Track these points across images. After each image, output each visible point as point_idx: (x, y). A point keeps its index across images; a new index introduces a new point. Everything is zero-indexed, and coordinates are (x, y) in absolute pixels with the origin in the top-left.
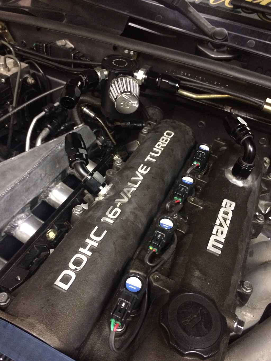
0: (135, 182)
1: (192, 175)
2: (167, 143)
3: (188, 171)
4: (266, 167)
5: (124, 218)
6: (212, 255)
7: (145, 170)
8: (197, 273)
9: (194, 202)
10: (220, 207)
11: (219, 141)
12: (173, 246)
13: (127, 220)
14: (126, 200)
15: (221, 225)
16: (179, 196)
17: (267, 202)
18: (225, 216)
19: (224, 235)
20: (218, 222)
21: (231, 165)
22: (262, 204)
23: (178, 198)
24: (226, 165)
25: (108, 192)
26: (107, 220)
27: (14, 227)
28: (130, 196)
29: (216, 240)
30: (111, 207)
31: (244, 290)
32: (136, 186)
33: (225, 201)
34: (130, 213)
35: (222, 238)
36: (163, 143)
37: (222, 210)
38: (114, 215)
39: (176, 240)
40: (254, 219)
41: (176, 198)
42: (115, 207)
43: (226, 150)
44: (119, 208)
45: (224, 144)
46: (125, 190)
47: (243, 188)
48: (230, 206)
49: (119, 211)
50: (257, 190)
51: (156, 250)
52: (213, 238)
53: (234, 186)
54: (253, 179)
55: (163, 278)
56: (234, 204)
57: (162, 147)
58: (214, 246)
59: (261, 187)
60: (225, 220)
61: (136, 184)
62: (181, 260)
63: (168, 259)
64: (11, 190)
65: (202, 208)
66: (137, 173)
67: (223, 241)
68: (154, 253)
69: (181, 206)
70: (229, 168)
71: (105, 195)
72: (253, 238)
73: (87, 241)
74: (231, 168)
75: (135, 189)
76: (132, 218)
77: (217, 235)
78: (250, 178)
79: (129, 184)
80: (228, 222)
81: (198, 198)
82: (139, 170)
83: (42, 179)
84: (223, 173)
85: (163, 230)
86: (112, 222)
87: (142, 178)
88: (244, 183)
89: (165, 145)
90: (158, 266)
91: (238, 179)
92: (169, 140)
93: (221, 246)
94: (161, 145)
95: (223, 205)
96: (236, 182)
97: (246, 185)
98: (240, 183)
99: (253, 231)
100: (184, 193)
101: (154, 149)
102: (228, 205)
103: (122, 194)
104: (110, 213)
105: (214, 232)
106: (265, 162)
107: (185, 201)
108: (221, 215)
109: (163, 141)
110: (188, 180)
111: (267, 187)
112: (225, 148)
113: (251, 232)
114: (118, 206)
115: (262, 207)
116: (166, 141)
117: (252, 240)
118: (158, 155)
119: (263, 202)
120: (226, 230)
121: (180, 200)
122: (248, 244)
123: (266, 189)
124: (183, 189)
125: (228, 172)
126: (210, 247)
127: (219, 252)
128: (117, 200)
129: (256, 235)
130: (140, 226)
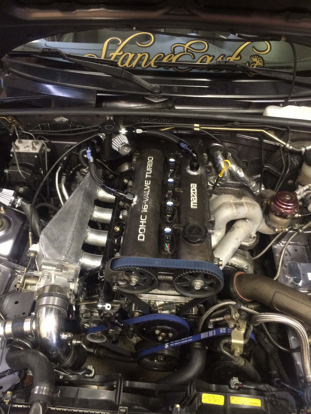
0: (147, 190)
1: (171, 177)
2: (152, 164)
3: (169, 176)
4: (206, 159)
5: (151, 208)
6: (194, 209)
7: (149, 183)
8: (190, 218)
9: (177, 190)
10: (190, 188)
11: (178, 153)
12: (176, 212)
13: (152, 208)
14: (147, 200)
15: (193, 196)
16: (170, 190)
17: (214, 177)
18: (194, 191)
19: (196, 200)
20: (192, 195)
21: (188, 165)
22: (212, 179)
23: (170, 191)
24: (186, 166)
25: (137, 199)
26: (144, 211)
27: (86, 238)
28: (148, 198)
29: (193, 203)
30: (143, 205)
31: (212, 219)
32: (149, 192)
33: (192, 185)
34: (152, 205)
35: (196, 201)
36: (150, 165)
37: (192, 189)
38: (146, 208)
39: (176, 210)
40: (208, 189)
41: (169, 191)
42: (144, 205)
43: (183, 157)
44: (146, 204)
45: (180, 154)
46: (144, 195)
47: (197, 175)
48: (195, 186)
49: (147, 206)
50: (205, 174)
51: (170, 216)
52: (192, 203)
53: (194, 176)
54: (201, 169)
55: (177, 224)
56: (196, 185)
57: (151, 167)
58: (193, 206)
59: (206, 170)
60: (194, 193)
61: (148, 191)
62: (182, 216)
63: (176, 218)
64: (78, 218)
65: (182, 191)
66: (145, 185)
67: (196, 202)
68: (170, 217)
69: (172, 194)
70: (188, 167)
71: (136, 201)
72: (210, 198)
73: (141, 222)
74: (189, 167)
75: (149, 194)
76: (153, 207)
77: (193, 201)
78: (199, 169)
79: (145, 192)
80: (196, 194)
81: (178, 187)
82: (145, 183)
83: (88, 207)
84: (186, 170)
85: (170, 207)
86: (147, 211)
87: (149, 187)
88: (197, 172)
89: (152, 166)
90: (174, 222)
91: (194, 172)
92: (152, 162)
93: (196, 205)
94: (150, 166)
95: (191, 186)
96: (193, 174)
97: (199, 173)
98: (195, 173)
99: (209, 194)
100: (171, 187)
101: (147, 170)
102: (193, 186)
103: (144, 198)
104: (144, 208)
105: (191, 200)
106: (205, 156)
107: (173, 191)
108: (192, 191)
109: (150, 164)
110: (171, 180)
111: (210, 170)
112: (182, 156)
113: (208, 195)
114: (145, 204)
115: (212, 181)
116: (151, 163)
117: (209, 199)
118: (151, 173)
119: (212, 178)
120: (196, 197)
121: (171, 191)
122: (208, 201)
123: (210, 171)
124: (170, 186)
125: (188, 170)
126: (192, 207)
127: (196, 207)
128: (143, 202)
129: (211, 196)
130: (158, 209)
